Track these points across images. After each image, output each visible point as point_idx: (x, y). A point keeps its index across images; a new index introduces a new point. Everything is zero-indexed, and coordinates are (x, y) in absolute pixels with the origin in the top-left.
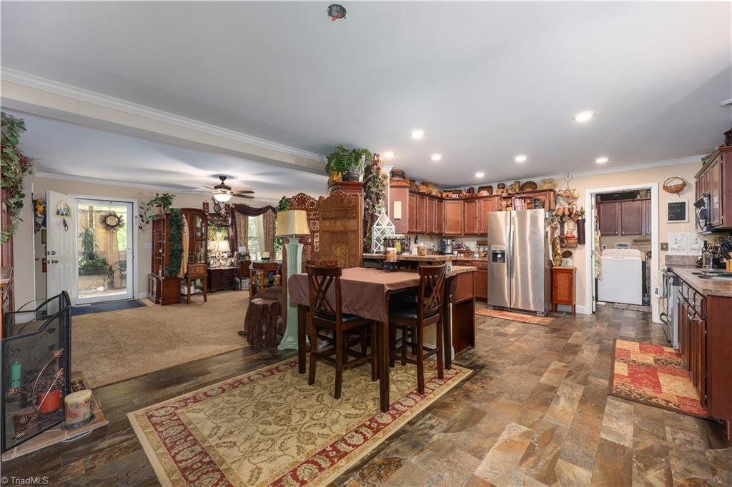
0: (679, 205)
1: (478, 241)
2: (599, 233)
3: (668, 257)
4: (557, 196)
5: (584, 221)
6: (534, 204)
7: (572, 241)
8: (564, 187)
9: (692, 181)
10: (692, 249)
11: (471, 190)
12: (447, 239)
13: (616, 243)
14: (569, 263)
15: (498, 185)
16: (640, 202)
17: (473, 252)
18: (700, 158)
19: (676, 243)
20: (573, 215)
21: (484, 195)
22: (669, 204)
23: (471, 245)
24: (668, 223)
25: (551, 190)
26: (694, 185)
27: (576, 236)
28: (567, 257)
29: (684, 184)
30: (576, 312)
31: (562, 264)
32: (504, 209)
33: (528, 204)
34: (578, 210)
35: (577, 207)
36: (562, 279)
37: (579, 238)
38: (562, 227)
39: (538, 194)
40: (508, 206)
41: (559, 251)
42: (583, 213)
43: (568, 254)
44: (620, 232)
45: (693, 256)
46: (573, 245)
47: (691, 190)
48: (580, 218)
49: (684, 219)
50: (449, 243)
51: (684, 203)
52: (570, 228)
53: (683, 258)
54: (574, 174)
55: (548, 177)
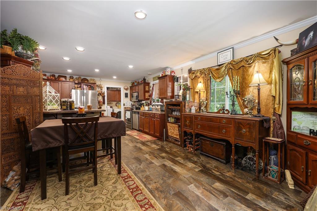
0: (127, 94)
3: (125, 108)
5: (105, 96)
8: (99, 84)
10: (129, 105)
11: (53, 76)
15: (70, 77)
18: (131, 82)
19: (126, 104)
22: (125, 93)
24: (125, 98)
29: (128, 88)
32: (76, 89)
33: (89, 88)
35: (103, 91)
37: (103, 102)
40: (78, 87)
42: (104, 93)
45: (130, 107)
46: (102, 105)
47: (129, 90)
48: (103, 95)
49: (128, 97)
52: (100, 98)
53: (128, 107)
54: (102, 79)
55: (92, 78)
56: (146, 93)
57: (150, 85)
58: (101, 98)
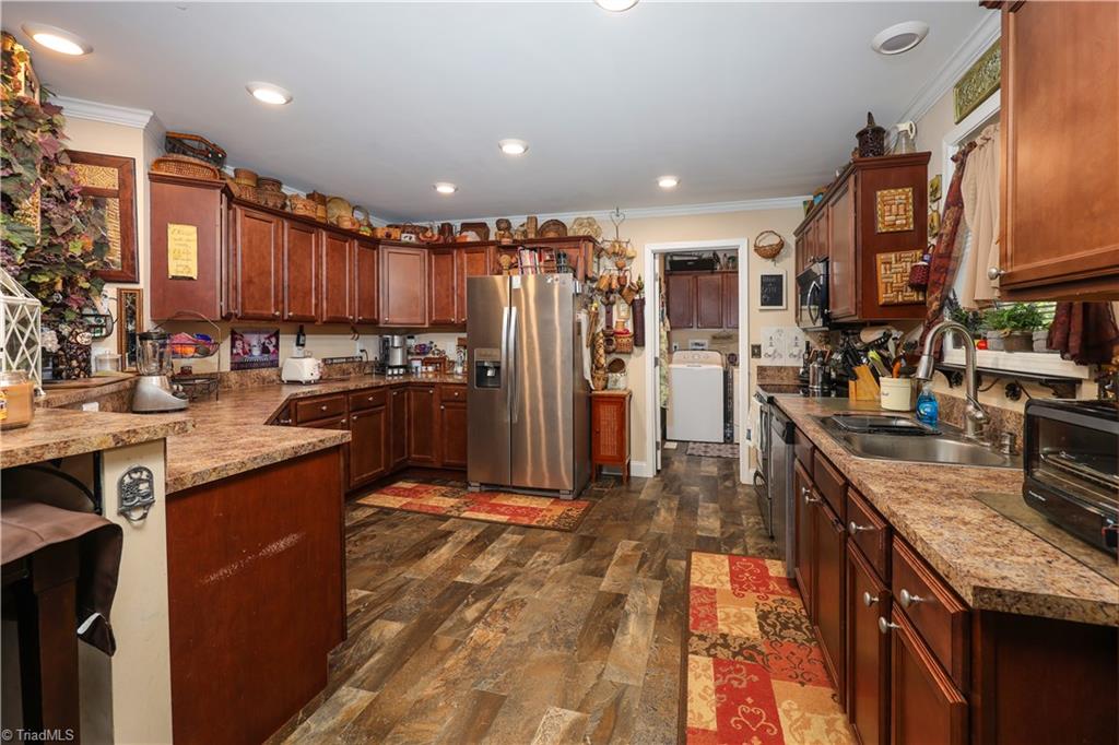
0: (773, 280)
1: (459, 339)
2: (668, 324)
3: (761, 370)
4: (599, 253)
5: (642, 301)
6: (558, 263)
7: (625, 341)
8: (611, 237)
9: (791, 240)
10: (792, 355)
11: (446, 229)
12: (393, 335)
13: (691, 341)
14: (620, 383)
15: (498, 223)
16: (720, 276)
17: (453, 362)
18: (802, 202)
19: (771, 345)
20: (625, 290)
21: (469, 240)
22: (762, 277)
23: (448, 345)
24: (761, 310)
25: (589, 239)
26: (794, 247)
27: (631, 330)
28: (615, 372)
29: (782, 245)
30: (632, 474)
31: (609, 386)
32: (505, 272)
33: (546, 261)
34: (635, 281)
35: (632, 274)
36: (606, 414)
37: (635, 335)
38: (609, 313)
39: (566, 245)
40: (510, 265)
41: (603, 361)
42: (641, 288)
43: (618, 366)
44: (695, 324)
45: (792, 367)
46: (625, 349)
47: (790, 256)
48: (637, 297)
49: (781, 305)
50: (396, 345)
51: (781, 276)
52: (622, 316)
53: (780, 369)
54: (628, 212)
55: (584, 215)
56: (881, 257)
57: (931, 177)
58: (623, 314)
